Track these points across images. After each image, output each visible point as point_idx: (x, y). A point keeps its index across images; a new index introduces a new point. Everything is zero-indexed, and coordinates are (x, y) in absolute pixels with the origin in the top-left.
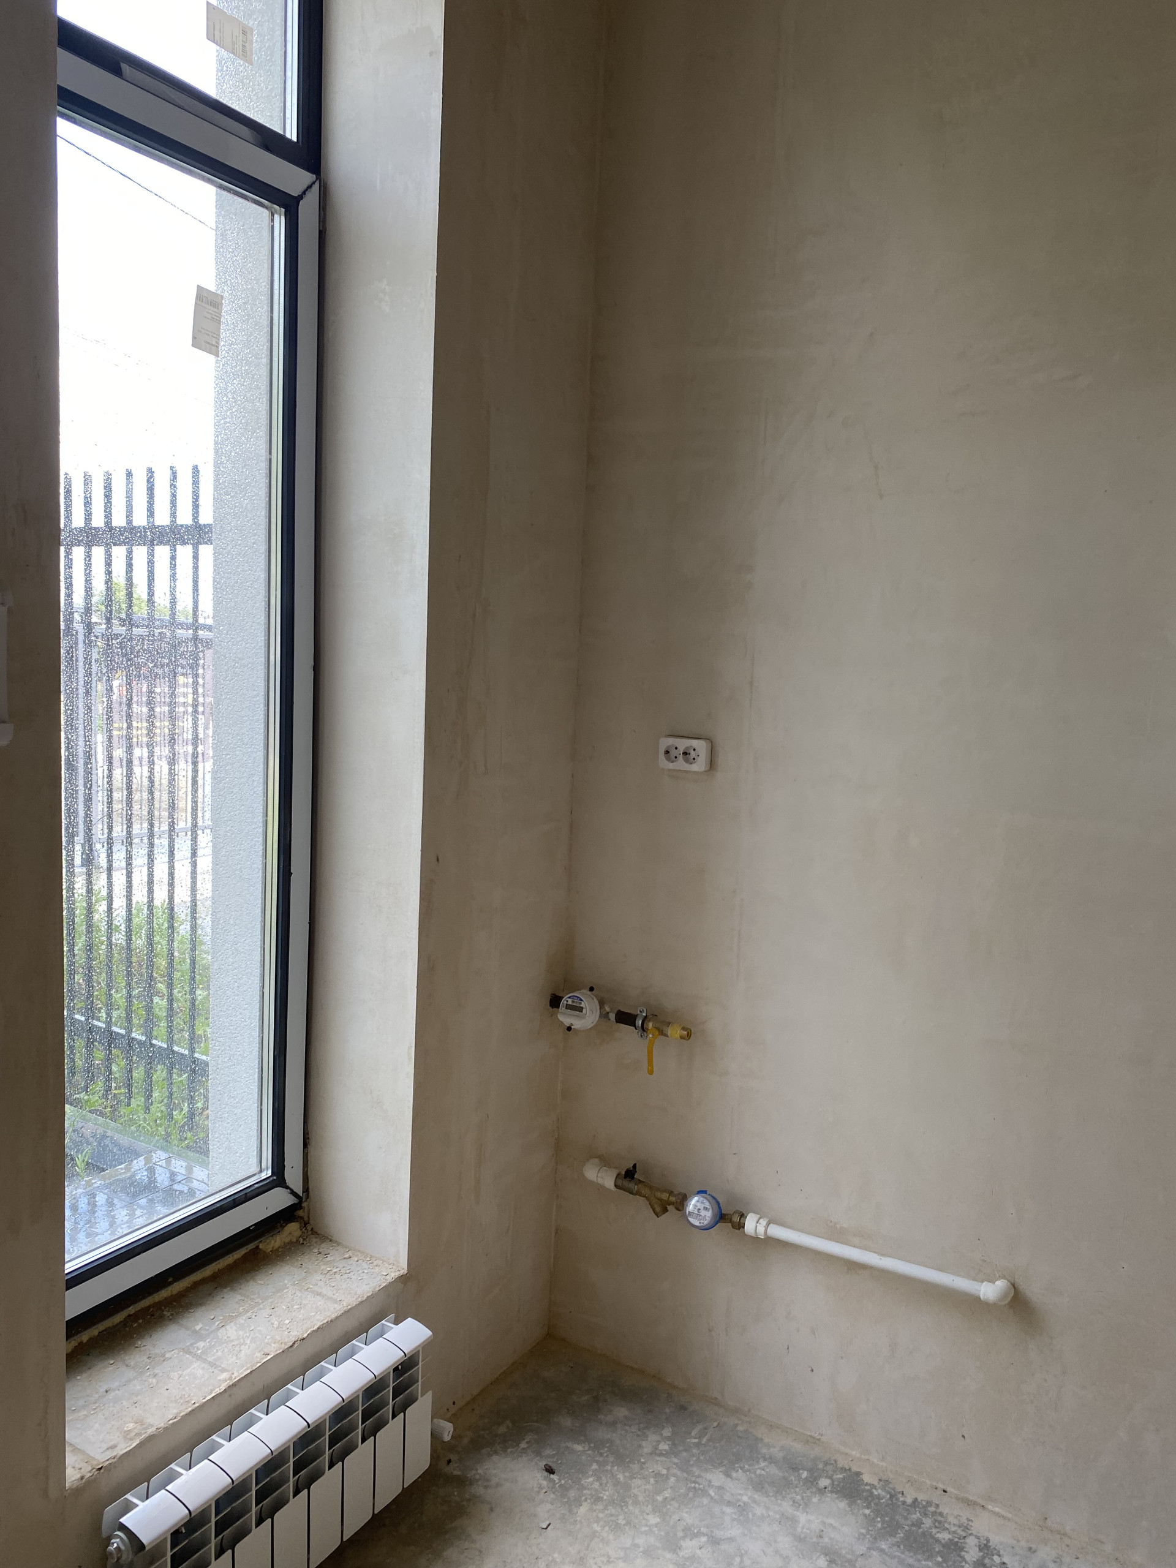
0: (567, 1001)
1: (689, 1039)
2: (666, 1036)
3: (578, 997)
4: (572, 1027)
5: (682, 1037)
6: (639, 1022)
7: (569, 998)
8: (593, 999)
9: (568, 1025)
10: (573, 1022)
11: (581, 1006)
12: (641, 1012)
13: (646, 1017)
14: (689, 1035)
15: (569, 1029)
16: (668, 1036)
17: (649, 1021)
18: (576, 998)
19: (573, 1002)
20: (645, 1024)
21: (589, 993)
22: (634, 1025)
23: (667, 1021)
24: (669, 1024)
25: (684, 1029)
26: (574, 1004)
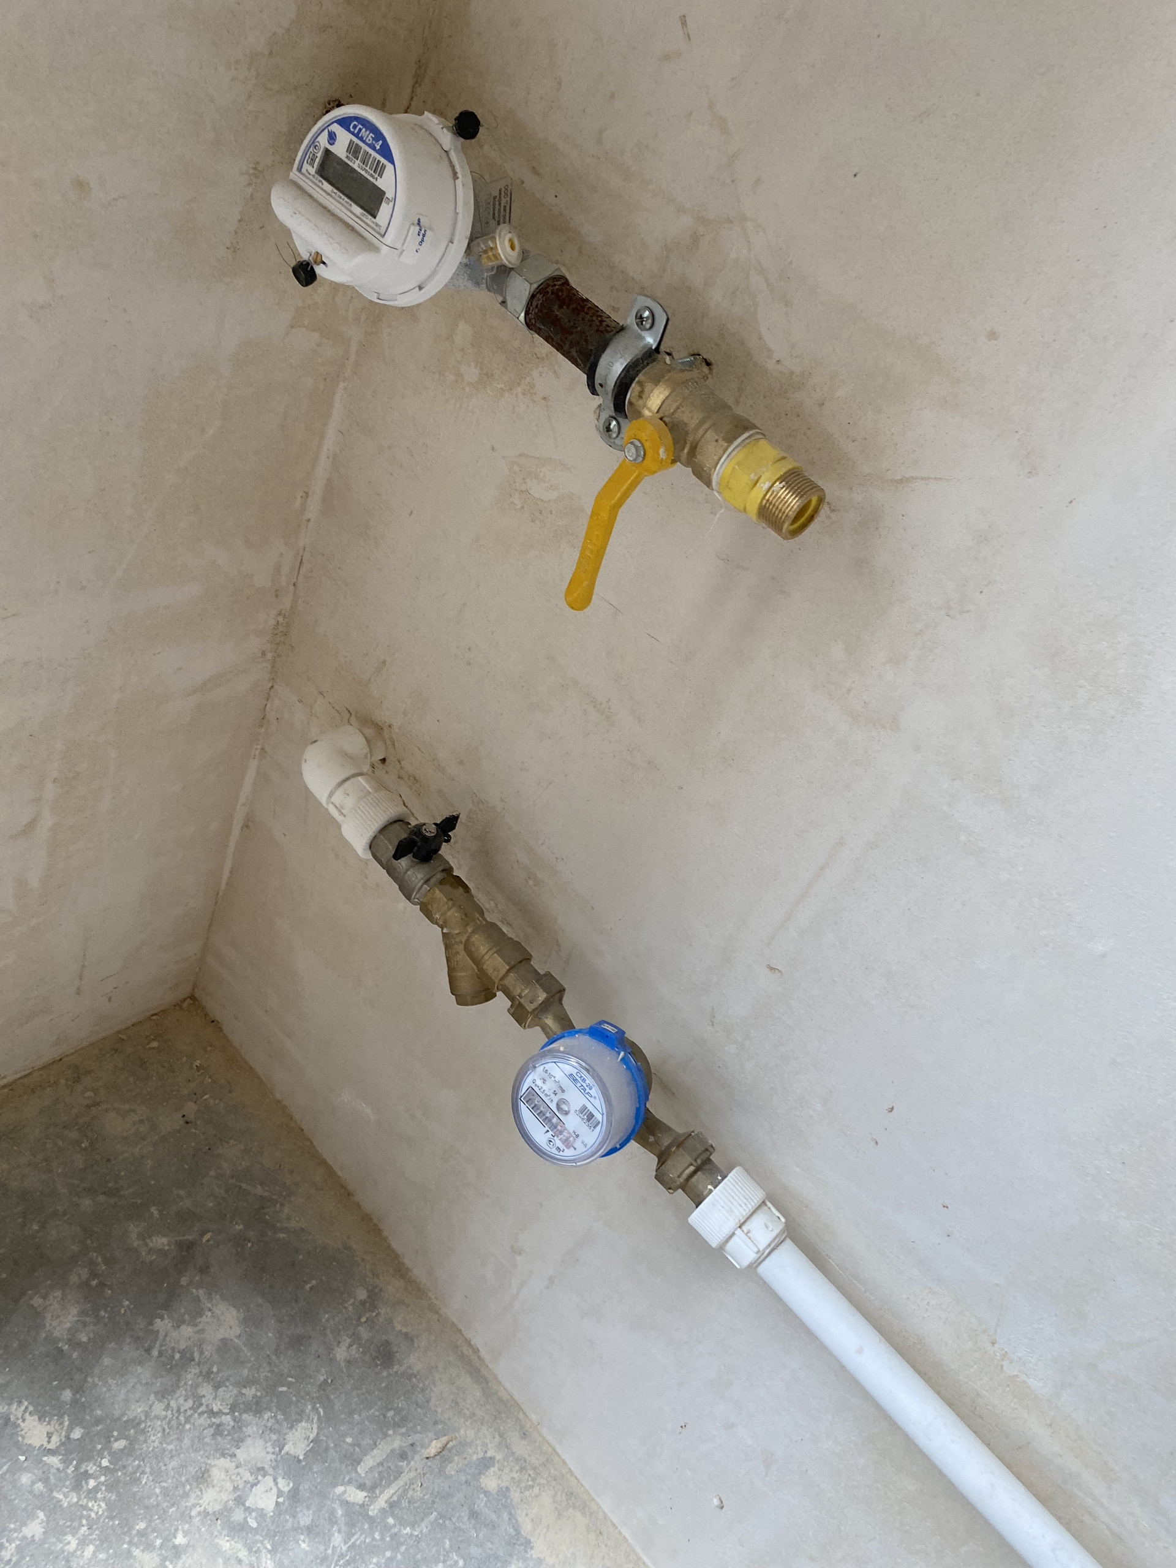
0: (332, 137)
1: (795, 533)
2: (703, 476)
3: (378, 135)
4: (319, 270)
5: (767, 514)
6: (613, 365)
7: (344, 122)
8: (455, 175)
9: (305, 256)
10: (328, 252)
11: (381, 183)
12: (640, 319)
13: (651, 355)
14: (803, 519)
15: (305, 273)
16: (708, 484)
17: (657, 381)
18: (369, 137)
19: (354, 150)
20: (634, 388)
21: (447, 138)
22: (588, 362)
23: (739, 411)
24: (738, 427)
25: (794, 479)
26: (356, 165)
